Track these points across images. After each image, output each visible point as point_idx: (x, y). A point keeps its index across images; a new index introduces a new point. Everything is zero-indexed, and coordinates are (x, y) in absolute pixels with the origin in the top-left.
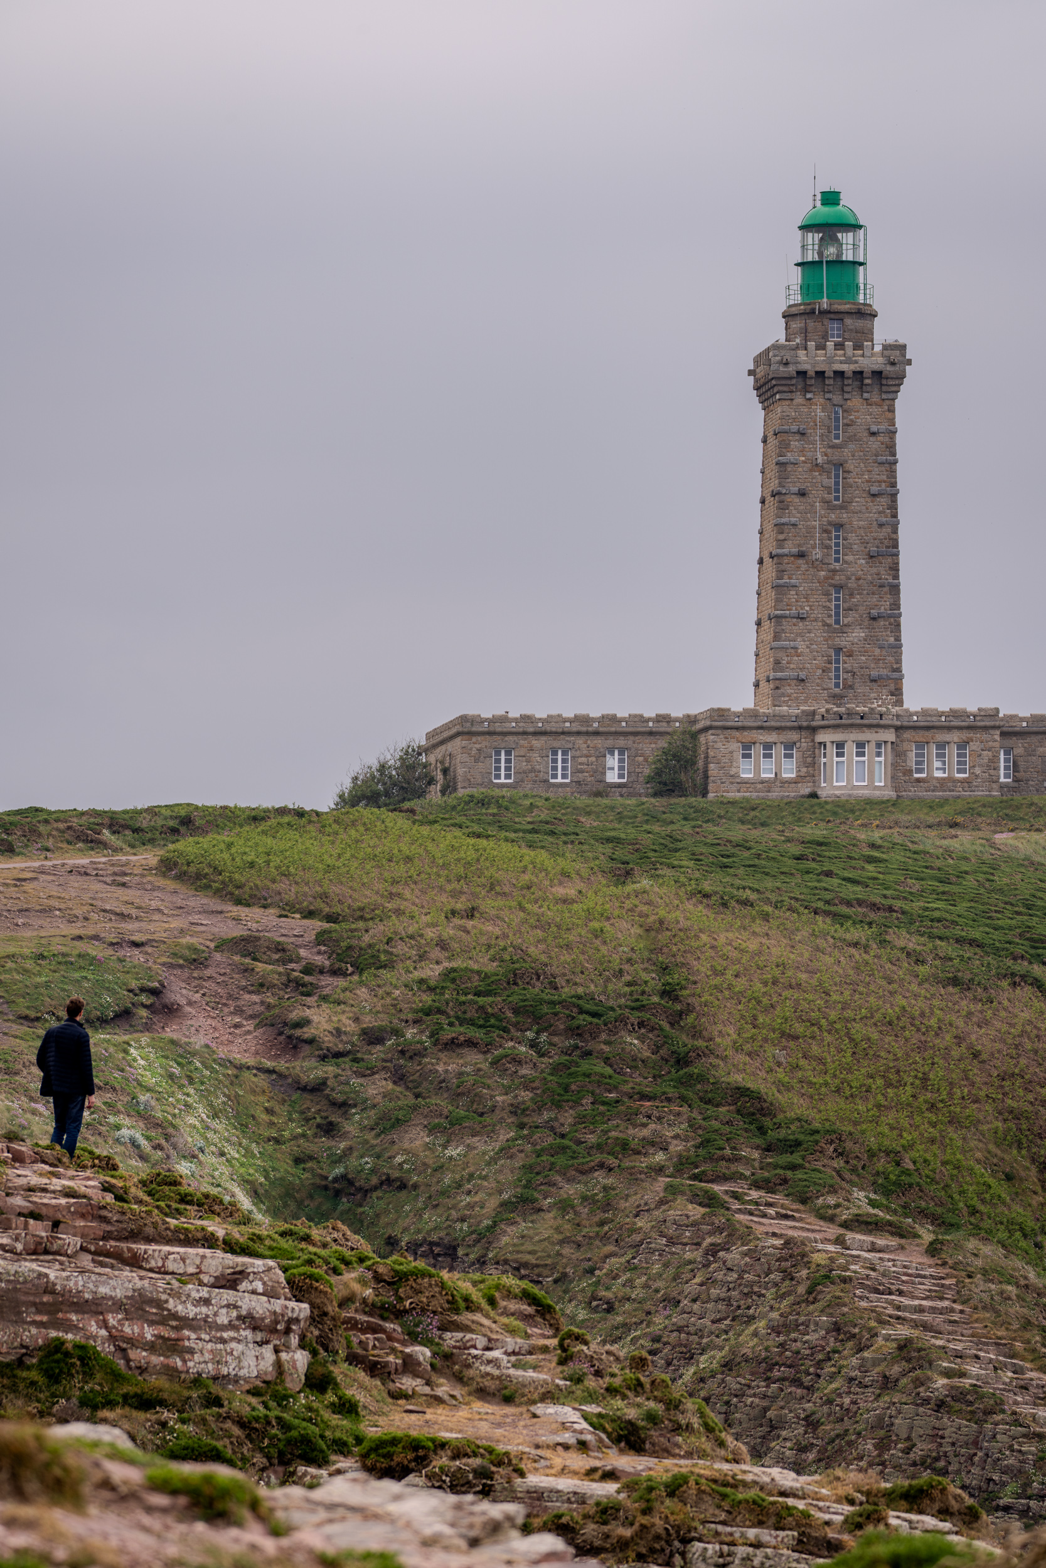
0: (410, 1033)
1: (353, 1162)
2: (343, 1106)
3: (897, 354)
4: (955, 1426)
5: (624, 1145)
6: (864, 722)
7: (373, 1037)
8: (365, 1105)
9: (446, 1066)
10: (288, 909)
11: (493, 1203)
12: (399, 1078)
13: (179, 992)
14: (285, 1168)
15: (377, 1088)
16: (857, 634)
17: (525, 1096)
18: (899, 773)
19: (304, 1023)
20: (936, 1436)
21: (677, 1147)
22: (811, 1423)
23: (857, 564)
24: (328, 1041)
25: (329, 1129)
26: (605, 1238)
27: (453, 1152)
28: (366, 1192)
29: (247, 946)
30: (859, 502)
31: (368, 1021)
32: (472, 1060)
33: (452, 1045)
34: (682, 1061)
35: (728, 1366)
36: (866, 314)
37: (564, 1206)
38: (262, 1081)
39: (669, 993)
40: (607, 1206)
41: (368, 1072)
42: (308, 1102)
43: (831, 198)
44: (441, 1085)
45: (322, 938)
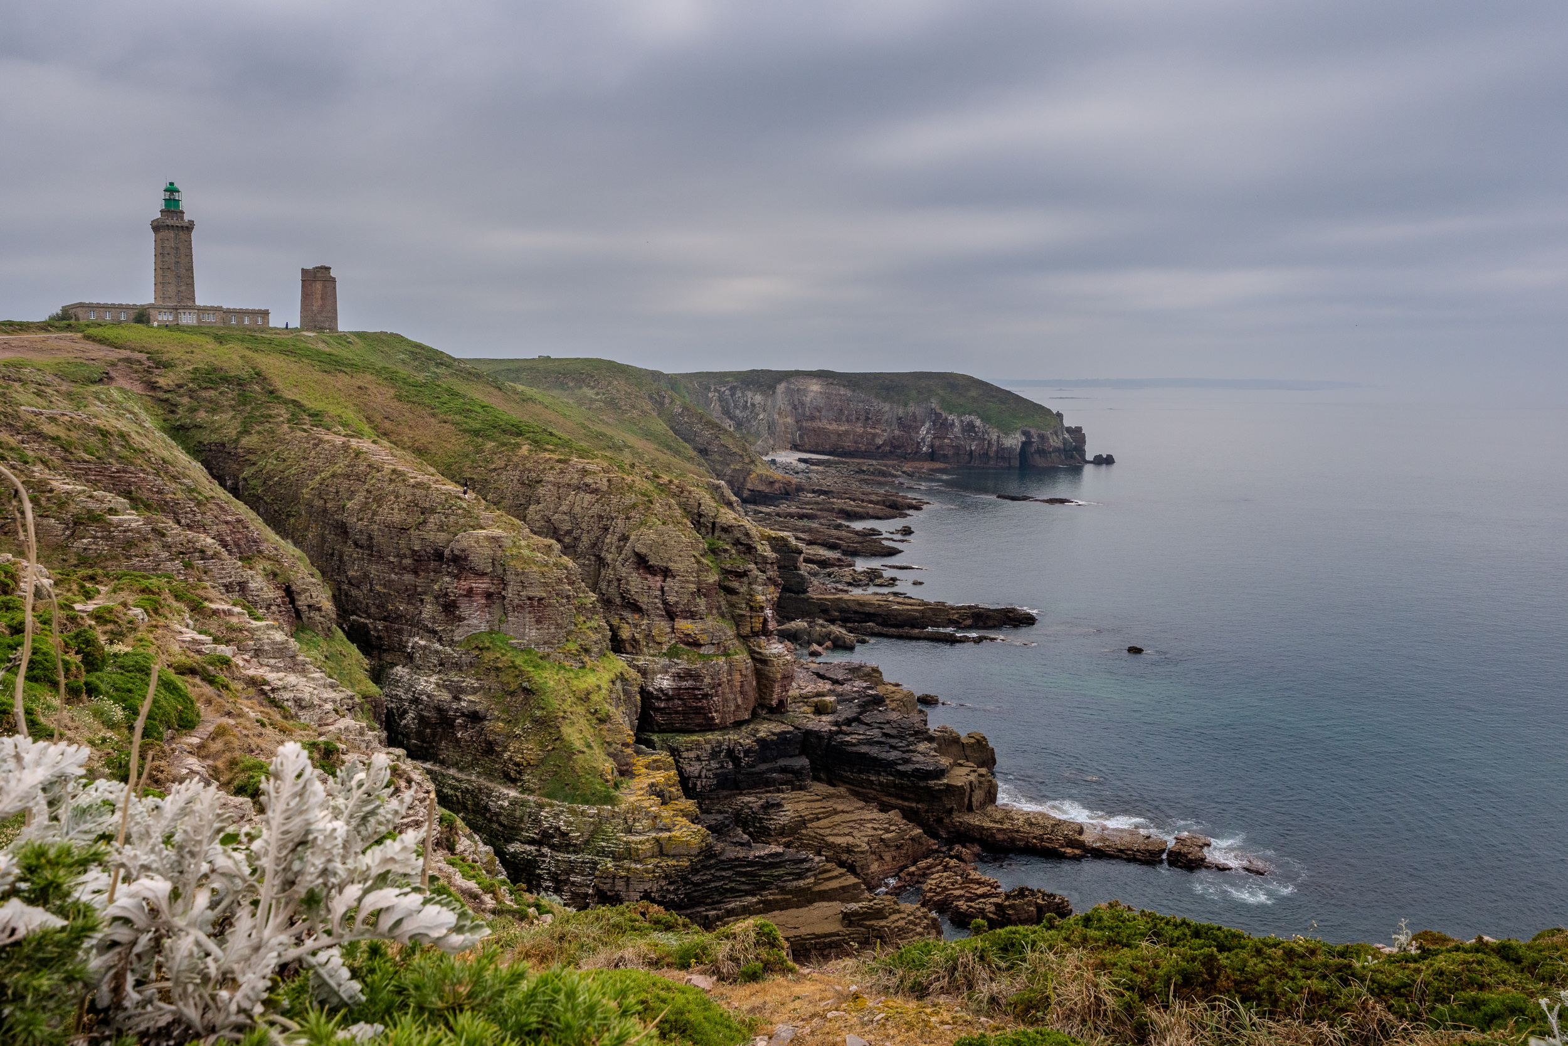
0: (191, 385)
1: (183, 421)
2: (176, 405)
3: (192, 223)
4: (418, 492)
5: (270, 416)
6: (190, 308)
7: (180, 386)
8: (182, 405)
9: (205, 394)
10: (133, 350)
11: (234, 432)
12: (191, 397)
13: (113, 374)
14: (162, 422)
15: (185, 400)
16: (184, 288)
17: (233, 402)
18: (199, 320)
19: (156, 382)
20: (413, 494)
21: (286, 416)
22: (368, 491)
23: (183, 271)
24: (166, 387)
25: (173, 412)
26: (276, 441)
27: (216, 418)
28: (188, 429)
29: (128, 360)
30: (183, 257)
31: (177, 382)
32: (212, 393)
33: (206, 388)
34: (272, 392)
35: (333, 476)
36: (182, 213)
37: (259, 433)
38: (148, 399)
39: (257, 374)
40: (273, 432)
41: (181, 396)
42: (163, 404)
43: (172, 184)
44: (204, 399)
45: (148, 359)
